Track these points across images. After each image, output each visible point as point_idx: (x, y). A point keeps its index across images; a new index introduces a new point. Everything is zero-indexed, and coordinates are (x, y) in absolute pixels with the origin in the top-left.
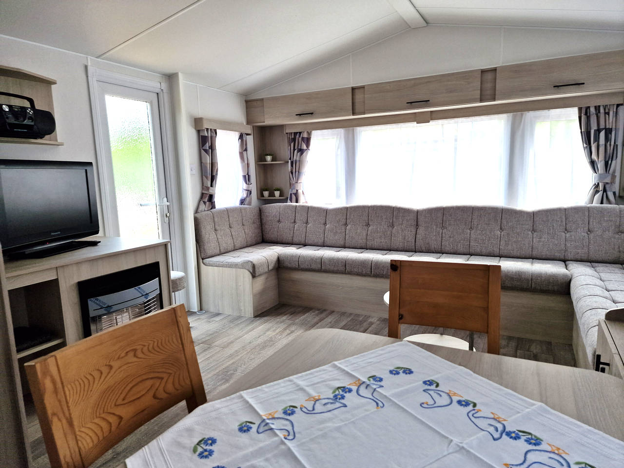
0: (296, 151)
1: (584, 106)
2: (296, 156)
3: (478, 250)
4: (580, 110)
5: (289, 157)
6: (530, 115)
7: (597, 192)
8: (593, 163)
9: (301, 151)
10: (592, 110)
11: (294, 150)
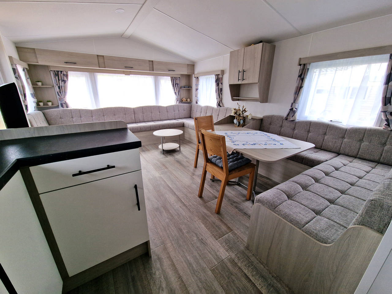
0: (60, 81)
1: (172, 77)
2: (61, 84)
3: (155, 120)
4: (171, 77)
5: (56, 84)
6: (159, 77)
7: (177, 101)
8: (175, 93)
9: (64, 81)
10: (174, 78)
11: (59, 80)
